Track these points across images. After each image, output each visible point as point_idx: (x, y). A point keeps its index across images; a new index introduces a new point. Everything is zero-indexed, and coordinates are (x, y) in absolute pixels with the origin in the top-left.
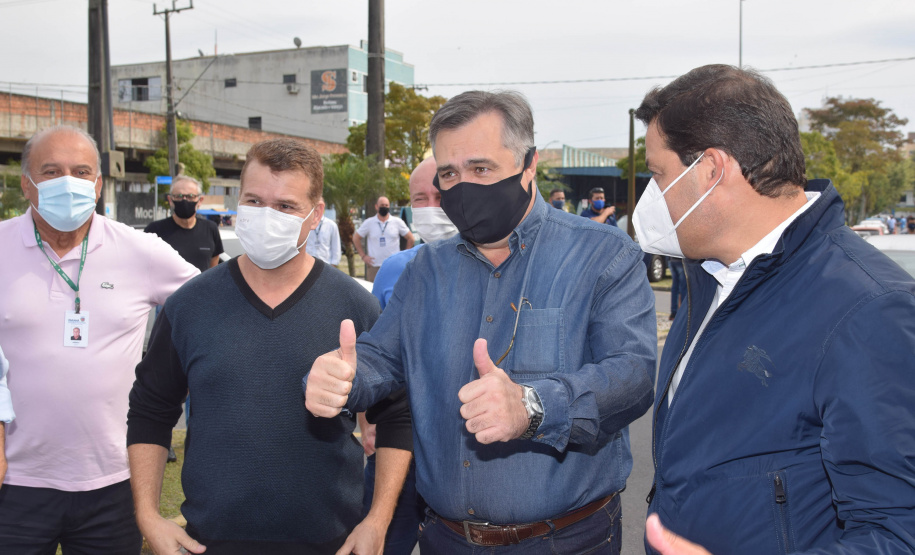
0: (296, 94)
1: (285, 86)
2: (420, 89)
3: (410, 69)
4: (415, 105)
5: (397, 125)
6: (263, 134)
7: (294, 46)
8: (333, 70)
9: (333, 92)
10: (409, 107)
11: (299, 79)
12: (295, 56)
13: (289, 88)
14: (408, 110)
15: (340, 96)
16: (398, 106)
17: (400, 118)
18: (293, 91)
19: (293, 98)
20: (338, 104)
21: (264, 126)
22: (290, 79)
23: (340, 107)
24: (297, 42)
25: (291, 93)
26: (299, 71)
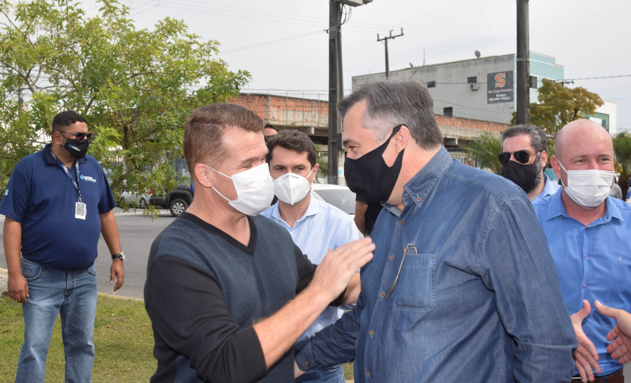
0: (477, 90)
1: (469, 85)
2: (568, 83)
3: (561, 68)
4: (562, 94)
5: (548, 109)
6: (453, 119)
7: (476, 57)
8: (503, 73)
9: (503, 88)
10: (556, 97)
11: (478, 81)
12: (476, 64)
13: (472, 86)
14: (556, 99)
15: (509, 90)
16: (549, 96)
17: (549, 105)
18: (474, 88)
19: (475, 93)
20: (507, 96)
21: (454, 114)
22: (472, 80)
23: (509, 98)
24: (478, 54)
25: (473, 90)
26: (479, 74)
